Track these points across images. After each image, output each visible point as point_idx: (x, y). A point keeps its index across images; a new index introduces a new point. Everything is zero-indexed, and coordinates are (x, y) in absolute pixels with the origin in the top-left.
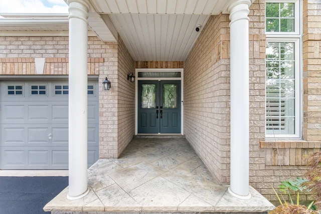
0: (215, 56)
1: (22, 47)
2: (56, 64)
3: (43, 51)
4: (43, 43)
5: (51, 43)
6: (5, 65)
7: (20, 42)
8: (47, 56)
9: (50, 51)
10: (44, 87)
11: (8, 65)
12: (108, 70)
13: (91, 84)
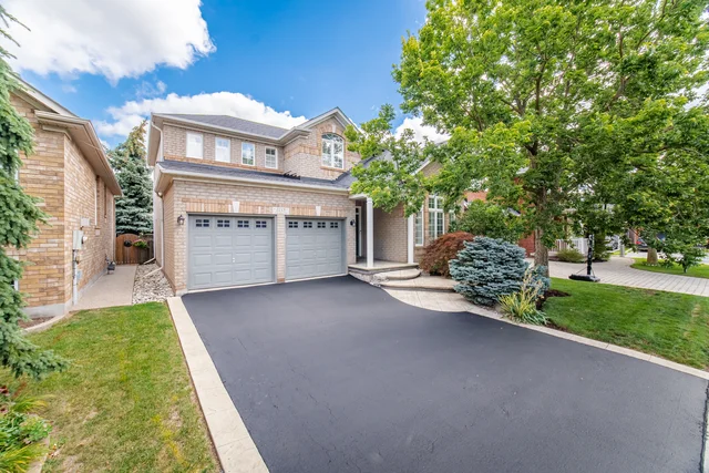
1: (308, 199)
2: (327, 211)
3: (320, 202)
4: (319, 197)
5: (324, 198)
6: (298, 210)
7: (307, 196)
8: (322, 205)
9: (323, 202)
10: (311, 223)
11: (301, 209)
12: (351, 216)
13: (336, 223)
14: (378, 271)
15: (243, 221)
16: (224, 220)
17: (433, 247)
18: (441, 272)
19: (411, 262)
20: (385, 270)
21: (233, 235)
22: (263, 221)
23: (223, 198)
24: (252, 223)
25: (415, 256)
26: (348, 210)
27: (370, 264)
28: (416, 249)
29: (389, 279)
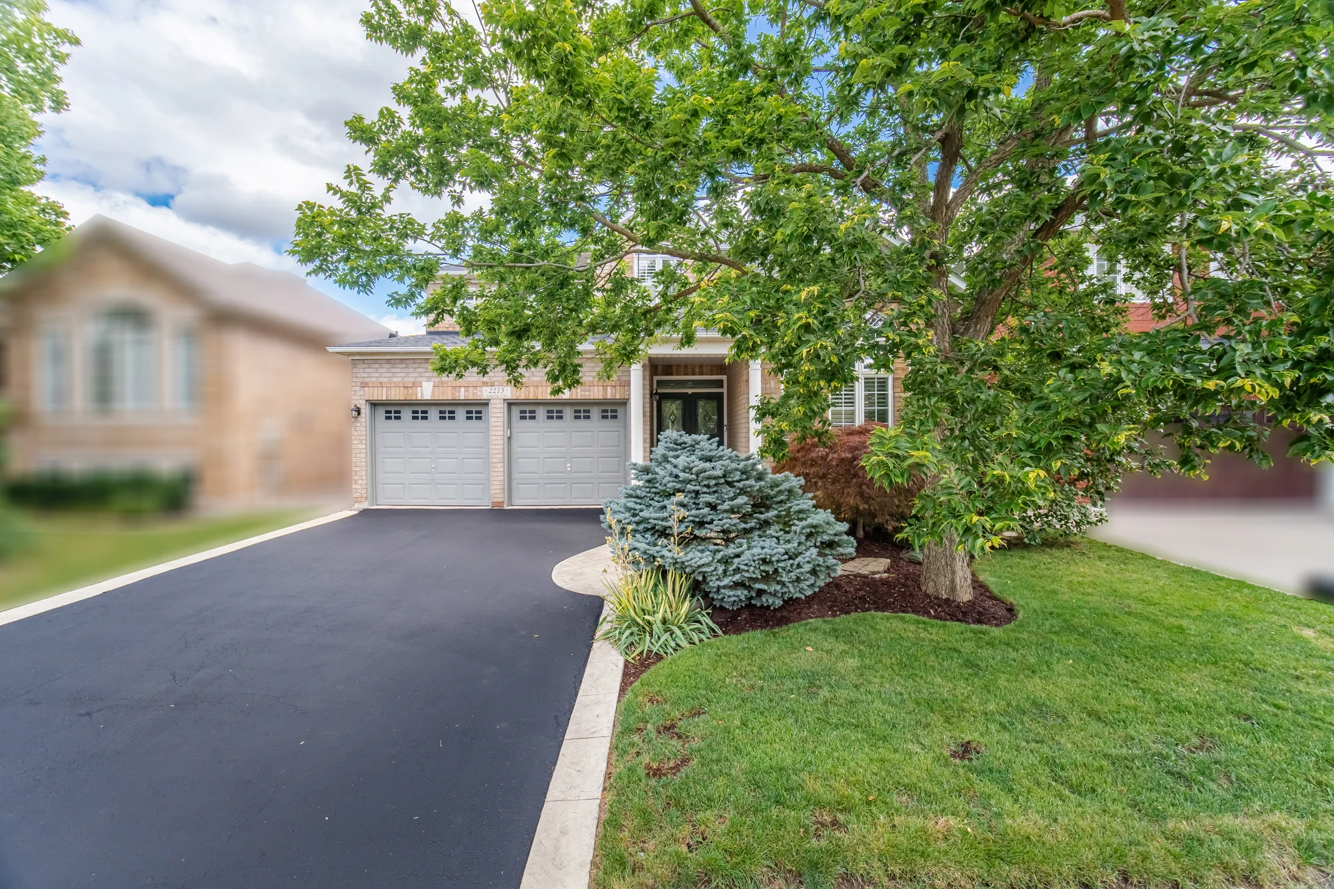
10: (562, 412)
15: (447, 410)
16: (420, 410)
21: (433, 430)
22: (476, 410)
23: (409, 380)
24: (461, 413)
26: (629, 384)
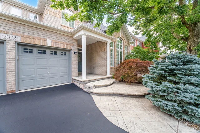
0: (103, 50)
1: (40, 33)
2: (56, 43)
3: (50, 37)
4: (50, 33)
5: (54, 34)
6: (30, 39)
7: (39, 31)
8: (52, 39)
9: (53, 38)
10: (45, 51)
11: (33, 39)
12: (75, 48)
13: (65, 52)
14: (89, 82)
17: (120, 67)
18: (126, 80)
19: (108, 75)
20: (94, 80)
25: (111, 71)
26: (72, 45)
27: (84, 77)
28: (111, 68)
29: (96, 87)
